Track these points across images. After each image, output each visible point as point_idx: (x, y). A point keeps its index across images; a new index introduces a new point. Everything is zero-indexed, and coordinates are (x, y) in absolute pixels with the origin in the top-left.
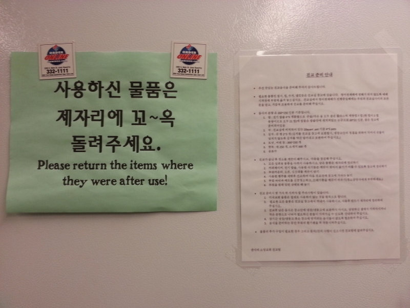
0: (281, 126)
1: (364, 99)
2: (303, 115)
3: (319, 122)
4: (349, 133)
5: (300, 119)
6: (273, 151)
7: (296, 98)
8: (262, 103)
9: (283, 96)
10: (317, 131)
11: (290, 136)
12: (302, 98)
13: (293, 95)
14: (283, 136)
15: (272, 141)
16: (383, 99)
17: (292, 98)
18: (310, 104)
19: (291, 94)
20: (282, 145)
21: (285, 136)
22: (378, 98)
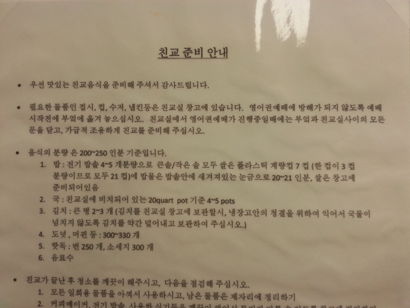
0: (87, 188)
1: (315, 119)
2: (150, 158)
3: (190, 180)
4: (269, 212)
5: (139, 171)
6: (62, 258)
7: (129, 113)
8: (38, 124)
9: (96, 107)
10: (184, 206)
11: (111, 217)
12: (146, 115)
13: (121, 107)
14: (91, 217)
15: (61, 228)
16: (369, 119)
17: (118, 113)
18: (167, 130)
19: (117, 103)
20: (89, 240)
21: (98, 216)
22: (356, 119)
